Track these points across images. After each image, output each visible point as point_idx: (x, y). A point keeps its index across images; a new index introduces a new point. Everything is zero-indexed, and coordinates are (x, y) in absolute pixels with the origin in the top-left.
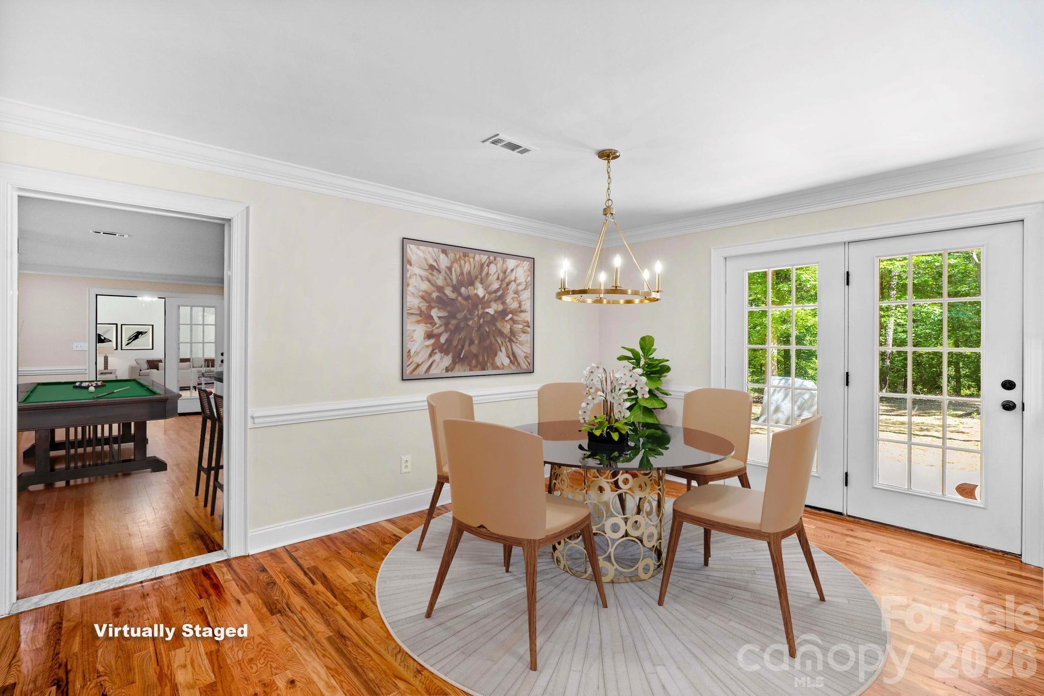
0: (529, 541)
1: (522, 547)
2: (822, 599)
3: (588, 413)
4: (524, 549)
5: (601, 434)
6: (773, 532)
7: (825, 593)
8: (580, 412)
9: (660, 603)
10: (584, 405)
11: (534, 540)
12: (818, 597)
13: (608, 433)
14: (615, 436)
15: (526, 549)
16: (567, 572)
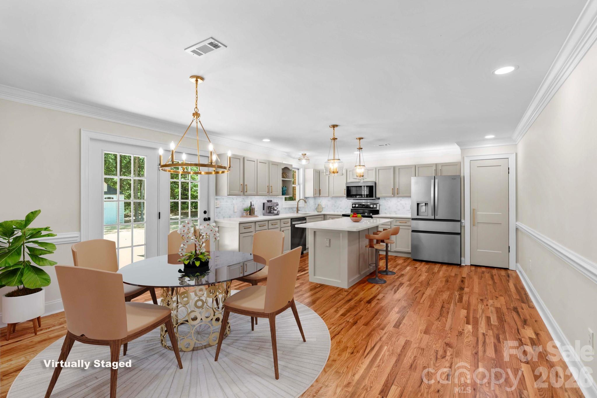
0: (114, 341)
1: (110, 345)
2: (304, 341)
3: (185, 250)
4: (110, 347)
5: (189, 263)
6: (270, 313)
7: (305, 337)
8: (180, 250)
9: (216, 360)
10: (182, 245)
11: (117, 340)
12: (302, 339)
13: (193, 262)
14: (198, 264)
15: (112, 347)
16: (167, 348)
